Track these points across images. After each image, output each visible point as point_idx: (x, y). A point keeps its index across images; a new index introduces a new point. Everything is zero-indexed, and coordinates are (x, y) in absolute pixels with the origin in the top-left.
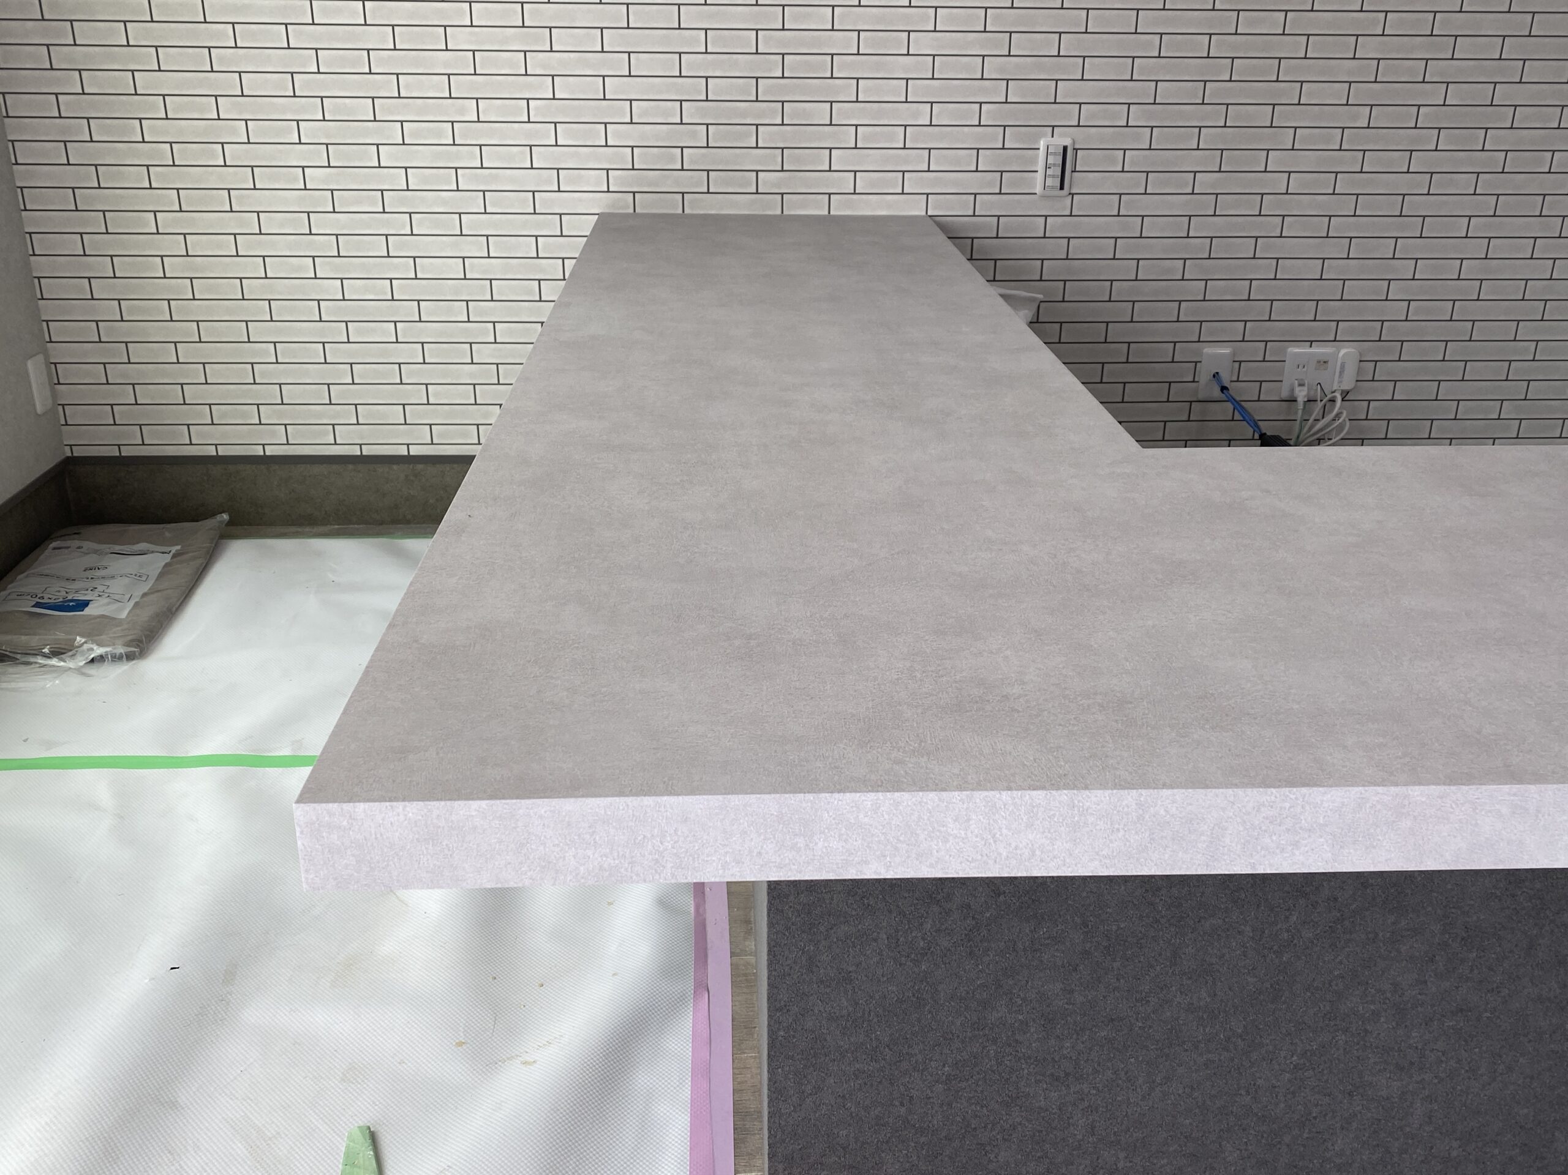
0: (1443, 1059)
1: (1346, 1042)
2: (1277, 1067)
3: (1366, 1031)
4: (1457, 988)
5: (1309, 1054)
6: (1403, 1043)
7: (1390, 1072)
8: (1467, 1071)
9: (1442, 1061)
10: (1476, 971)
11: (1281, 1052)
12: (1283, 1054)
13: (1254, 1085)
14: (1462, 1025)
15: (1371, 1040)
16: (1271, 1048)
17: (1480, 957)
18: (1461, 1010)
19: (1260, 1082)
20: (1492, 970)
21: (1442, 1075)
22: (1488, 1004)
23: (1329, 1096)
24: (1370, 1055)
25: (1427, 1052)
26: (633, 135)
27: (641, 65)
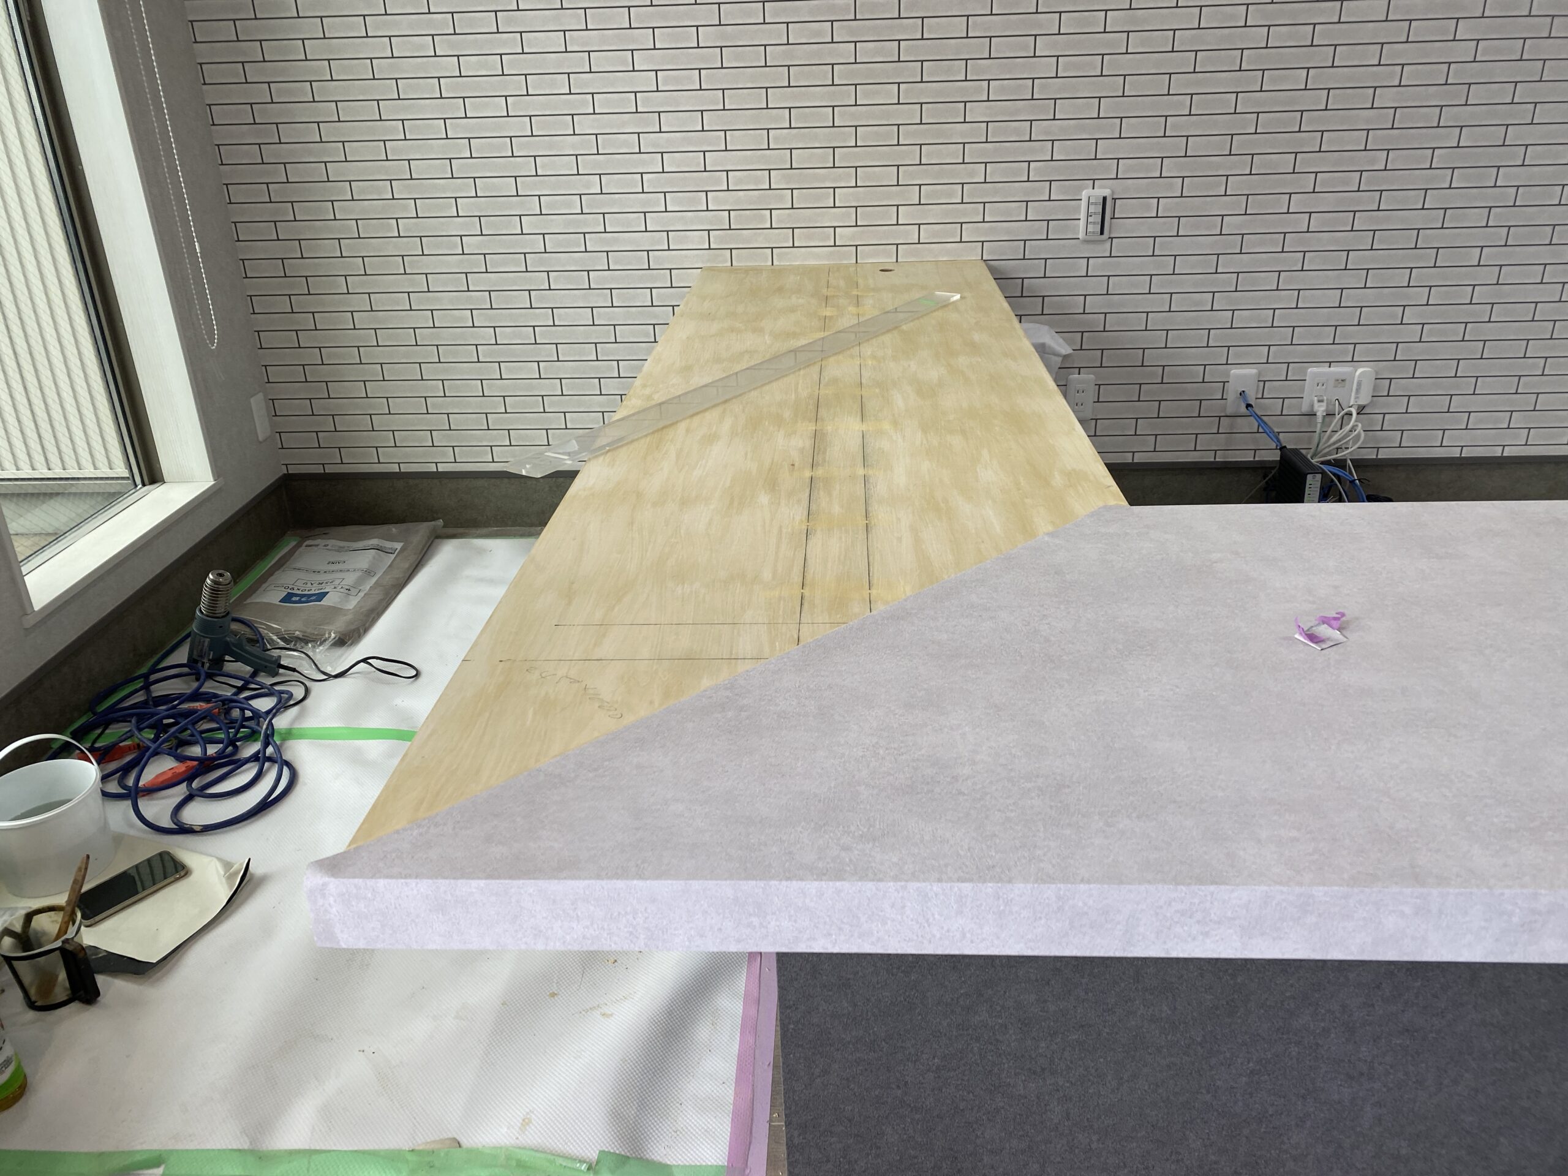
0: (1391, 1071)
1: (1299, 1053)
2: (1234, 1071)
3: (1317, 1045)
4: (1403, 1011)
5: (1264, 1062)
6: (1352, 1056)
7: (1341, 1080)
8: (1414, 1082)
9: (1390, 1073)
10: (1421, 998)
11: (1238, 1059)
12: (1239, 1061)
13: (1214, 1085)
14: (1408, 1043)
15: (1323, 1052)
16: (1228, 1055)
17: (1425, 986)
18: (1407, 1030)
19: (1219, 1083)
20: (1437, 997)
21: (1391, 1085)
22: (1433, 1026)
23: (1284, 1098)
24: (1322, 1065)
25: (1376, 1065)
26: (729, 200)
27: (736, 140)
